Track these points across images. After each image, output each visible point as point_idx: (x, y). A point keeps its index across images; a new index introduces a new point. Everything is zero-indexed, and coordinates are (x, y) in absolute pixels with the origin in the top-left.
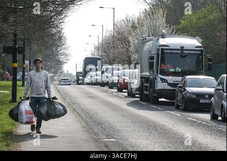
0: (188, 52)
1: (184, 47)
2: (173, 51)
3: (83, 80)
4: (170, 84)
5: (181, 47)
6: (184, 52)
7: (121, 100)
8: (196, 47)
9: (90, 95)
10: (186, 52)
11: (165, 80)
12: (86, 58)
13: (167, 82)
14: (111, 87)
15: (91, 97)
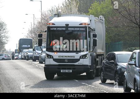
0: (73, 29)
1: (68, 25)
2: (58, 29)
3: (18, 56)
4: (55, 60)
5: (66, 25)
6: (69, 29)
7: (40, 70)
8: (80, 25)
9: (17, 67)
10: (71, 29)
11: (51, 56)
12: (20, 40)
13: (53, 58)
14: (34, 60)
15: (17, 69)
